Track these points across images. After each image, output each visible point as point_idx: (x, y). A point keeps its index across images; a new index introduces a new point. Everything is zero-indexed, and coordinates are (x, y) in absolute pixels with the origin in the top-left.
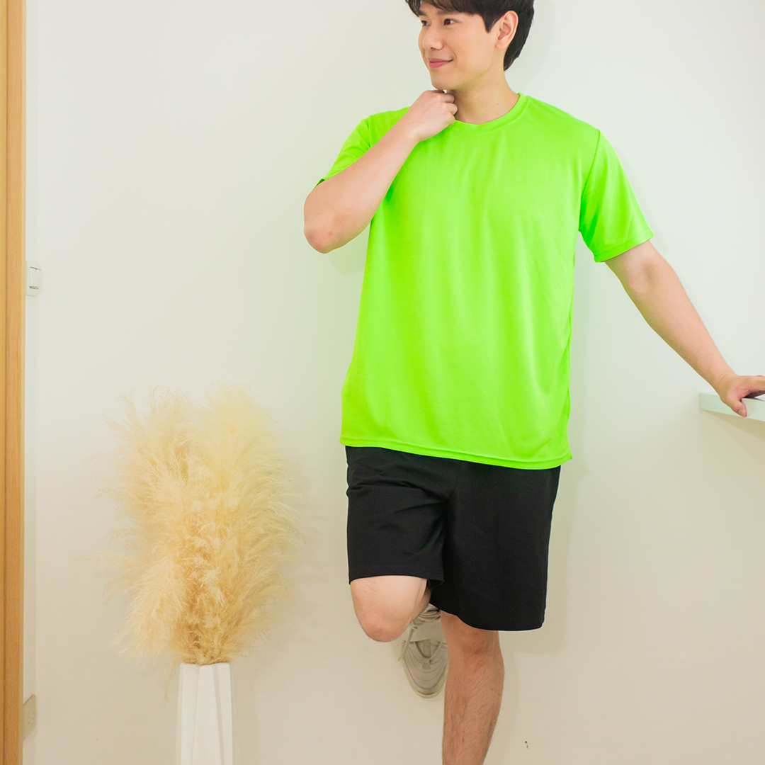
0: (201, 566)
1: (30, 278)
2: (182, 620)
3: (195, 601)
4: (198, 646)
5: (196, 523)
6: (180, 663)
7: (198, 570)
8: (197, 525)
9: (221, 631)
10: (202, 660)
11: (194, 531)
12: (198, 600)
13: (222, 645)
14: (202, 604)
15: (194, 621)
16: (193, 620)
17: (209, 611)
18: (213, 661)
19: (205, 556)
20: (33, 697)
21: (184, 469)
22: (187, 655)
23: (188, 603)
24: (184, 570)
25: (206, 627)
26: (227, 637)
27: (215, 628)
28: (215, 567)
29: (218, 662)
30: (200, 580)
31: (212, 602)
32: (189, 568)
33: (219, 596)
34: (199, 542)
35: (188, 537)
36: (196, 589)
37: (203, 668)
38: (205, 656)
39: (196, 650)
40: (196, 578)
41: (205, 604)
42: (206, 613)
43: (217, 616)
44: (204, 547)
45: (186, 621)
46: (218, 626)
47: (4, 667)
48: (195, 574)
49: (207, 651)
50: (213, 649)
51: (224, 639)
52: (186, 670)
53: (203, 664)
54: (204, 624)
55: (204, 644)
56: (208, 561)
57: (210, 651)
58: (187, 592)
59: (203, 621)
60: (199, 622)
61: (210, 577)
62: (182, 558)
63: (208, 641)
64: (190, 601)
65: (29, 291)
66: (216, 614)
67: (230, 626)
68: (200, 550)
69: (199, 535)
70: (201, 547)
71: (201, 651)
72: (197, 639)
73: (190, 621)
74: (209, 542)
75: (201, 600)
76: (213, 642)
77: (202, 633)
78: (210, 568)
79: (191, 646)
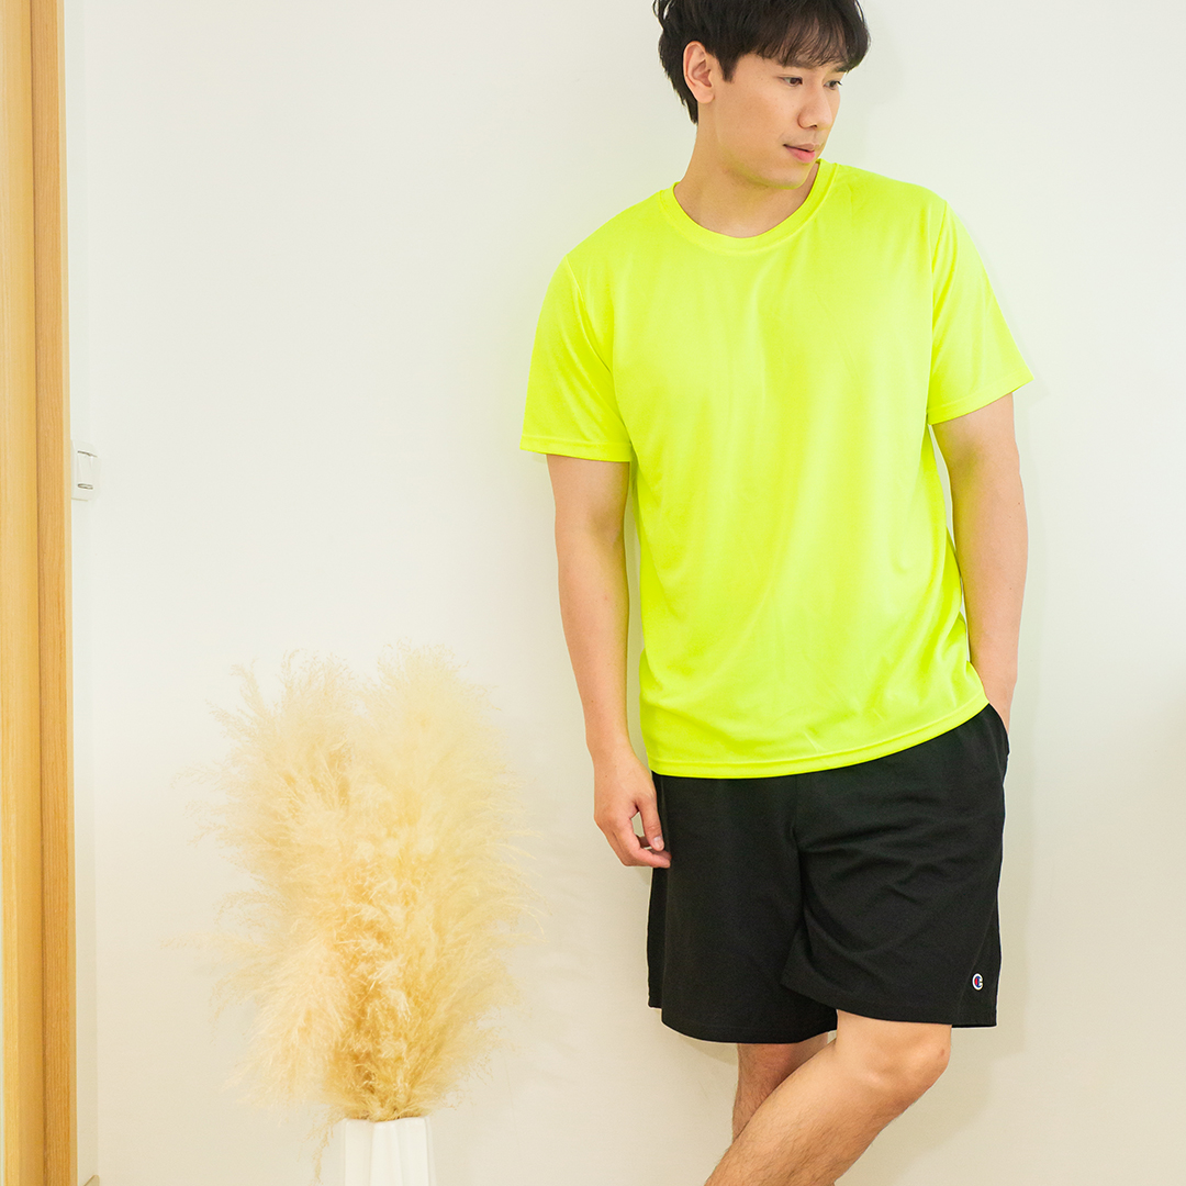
0: (374, 952)
1: (78, 469)
2: (343, 1045)
3: (363, 1013)
4: (372, 1090)
5: (364, 880)
6: (340, 1119)
7: (369, 959)
8: (366, 884)
9: (408, 1064)
10: (378, 1112)
11: (362, 894)
12: (369, 1010)
13: (412, 1087)
14: (374, 1018)
15: (364, 1048)
16: (361, 1045)
17: (387, 1029)
18: (396, 1115)
19: (380, 936)
20: (93, 1178)
21: (343, 790)
22: (352, 1105)
23: (353, 1016)
24: (344, 961)
25: (382, 1056)
26: (420, 1073)
27: (399, 1059)
28: (396, 954)
29: (405, 1116)
30: (369, 977)
31: (391, 1013)
32: (354, 957)
33: (402, 1003)
34: (368, 913)
35: (350, 904)
36: (365, 994)
37: (380, 1126)
38: (382, 1106)
39: (367, 1095)
40: (365, 973)
41: (380, 1018)
42: (383, 1033)
43: (401, 1039)
44: (378, 922)
45: (349, 1047)
46: (403, 1055)
47: (45, 1130)
48: (363, 967)
49: (386, 1098)
50: (395, 1094)
51: (415, 1077)
52: (352, 1130)
53: (380, 1120)
54: (379, 1051)
55: (379, 1086)
56: (386, 945)
57: (391, 1098)
58: (351, 999)
59: (378, 1047)
60: (371, 1049)
61: (388, 971)
62: (342, 940)
63: (387, 1081)
64: (356, 1012)
65: (77, 492)
66: (400, 1035)
67: (423, 1055)
68: (371, 926)
69: (370, 902)
70: (372, 922)
71: (375, 1097)
72: (368, 1077)
73: (357, 1047)
74: (386, 912)
75: (373, 1011)
76: (395, 1082)
77: (378, 1067)
78: (387, 957)
79: (358, 1088)
